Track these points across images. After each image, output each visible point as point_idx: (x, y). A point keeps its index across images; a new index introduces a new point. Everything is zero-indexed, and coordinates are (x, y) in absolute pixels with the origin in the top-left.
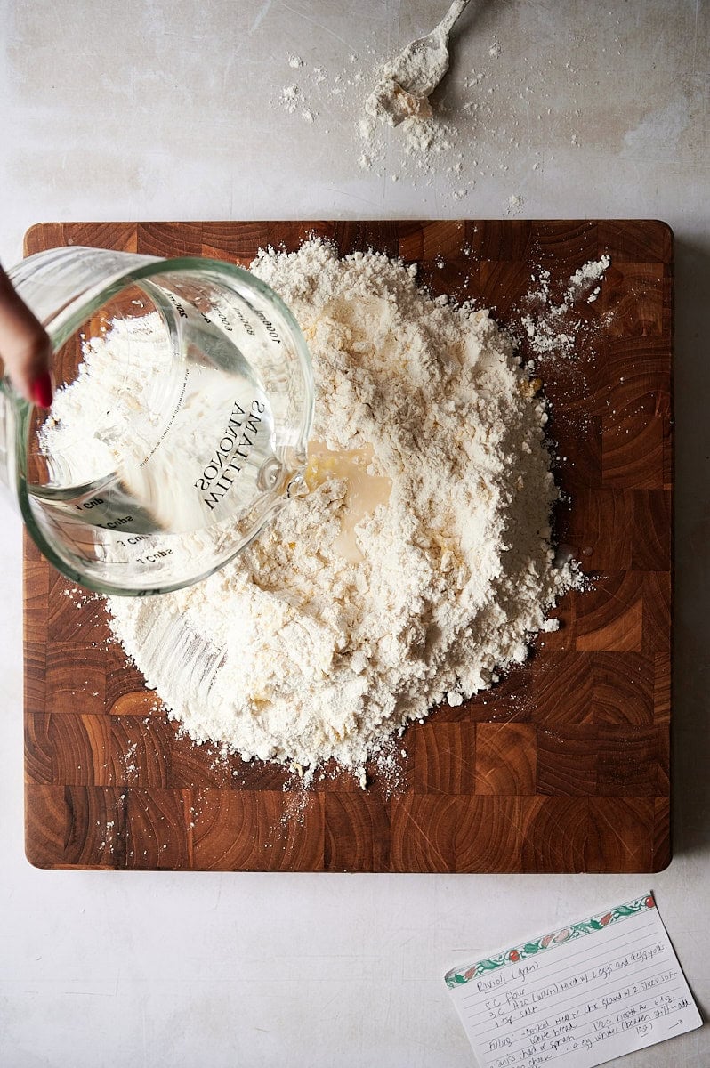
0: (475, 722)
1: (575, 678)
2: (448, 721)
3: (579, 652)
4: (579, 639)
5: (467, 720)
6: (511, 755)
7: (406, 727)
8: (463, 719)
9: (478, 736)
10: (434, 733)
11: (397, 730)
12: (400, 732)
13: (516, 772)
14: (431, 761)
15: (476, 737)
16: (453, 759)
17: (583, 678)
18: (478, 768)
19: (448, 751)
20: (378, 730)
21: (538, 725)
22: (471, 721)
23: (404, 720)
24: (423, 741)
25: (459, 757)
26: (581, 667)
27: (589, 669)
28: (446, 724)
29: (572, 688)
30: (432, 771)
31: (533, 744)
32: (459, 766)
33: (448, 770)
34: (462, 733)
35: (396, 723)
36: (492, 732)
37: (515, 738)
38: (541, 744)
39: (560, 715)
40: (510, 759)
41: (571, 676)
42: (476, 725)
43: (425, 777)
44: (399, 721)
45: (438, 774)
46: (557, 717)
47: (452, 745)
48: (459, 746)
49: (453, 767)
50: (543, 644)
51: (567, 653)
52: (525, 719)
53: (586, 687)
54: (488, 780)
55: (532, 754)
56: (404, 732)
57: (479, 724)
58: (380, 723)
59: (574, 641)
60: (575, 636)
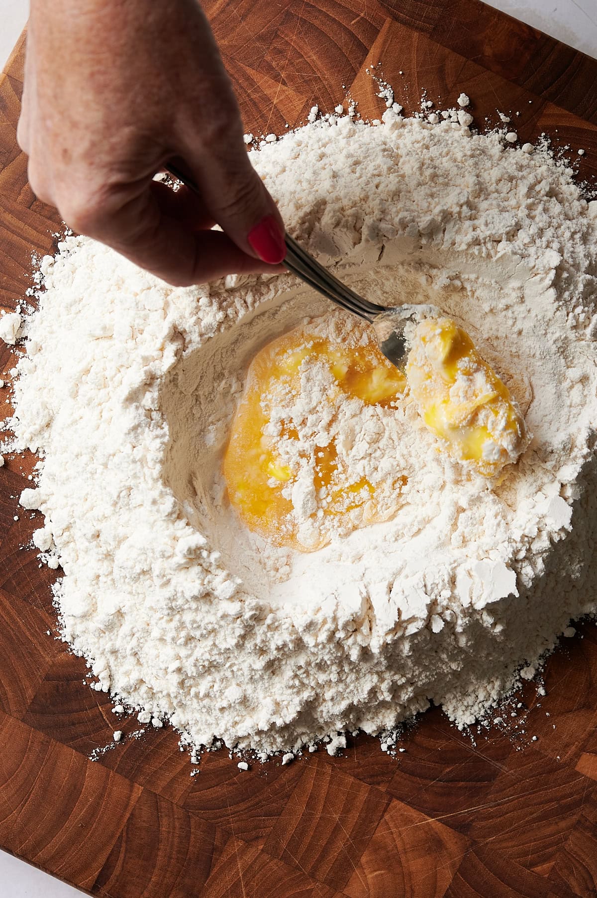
0: (392, 796)
1: (554, 805)
2: (356, 776)
3: (577, 774)
4: (585, 756)
5: (382, 788)
6: (417, 865)
7: (296, 756)
8: (379, 784)
9: (387, 817)
10: (331, 782)
11: (282, 753)
12: (286, 758)
13: (413, 891)
14: (307, 818)
15: (382, 816)
16: (337, 830)
17: (565, 810)
18: (364, 859)
19: (336, 817)
20: (257, 738)
21: (474, 843)
22: (388, 793)
23: (298, 745)
24: (310, 786)
25: (346, 833)
26: (571, 795)
27: (577, 804)
28: (352, 779)
29: (545, 817)
30: (301, 832)
31: (453, 865)
32: (340, 845)
33: (323, 842)
34: (367, 802)
35: (286, 742)
36: (408, 821)
37: (434, 845)
38: (463, 871)
39: (510, 844)
40: (413, 869)
41: (551, 800)
42: (390, 801)
43: (288, 836)
44: (291, 741)
45: (307, 840)
46: (504, 845)
47: (346, 811)
48: (354, 817)
49: (331, 842)
50: (534, 738)
51: (560, 767)
52: (461, 827)
53: (563, 824)
54: (370, 881)
55: (446, 878)
56: (290, 762)
57: (395, 803)
58: (266, 729)
59: (577, 755)
60: (583, 749)
